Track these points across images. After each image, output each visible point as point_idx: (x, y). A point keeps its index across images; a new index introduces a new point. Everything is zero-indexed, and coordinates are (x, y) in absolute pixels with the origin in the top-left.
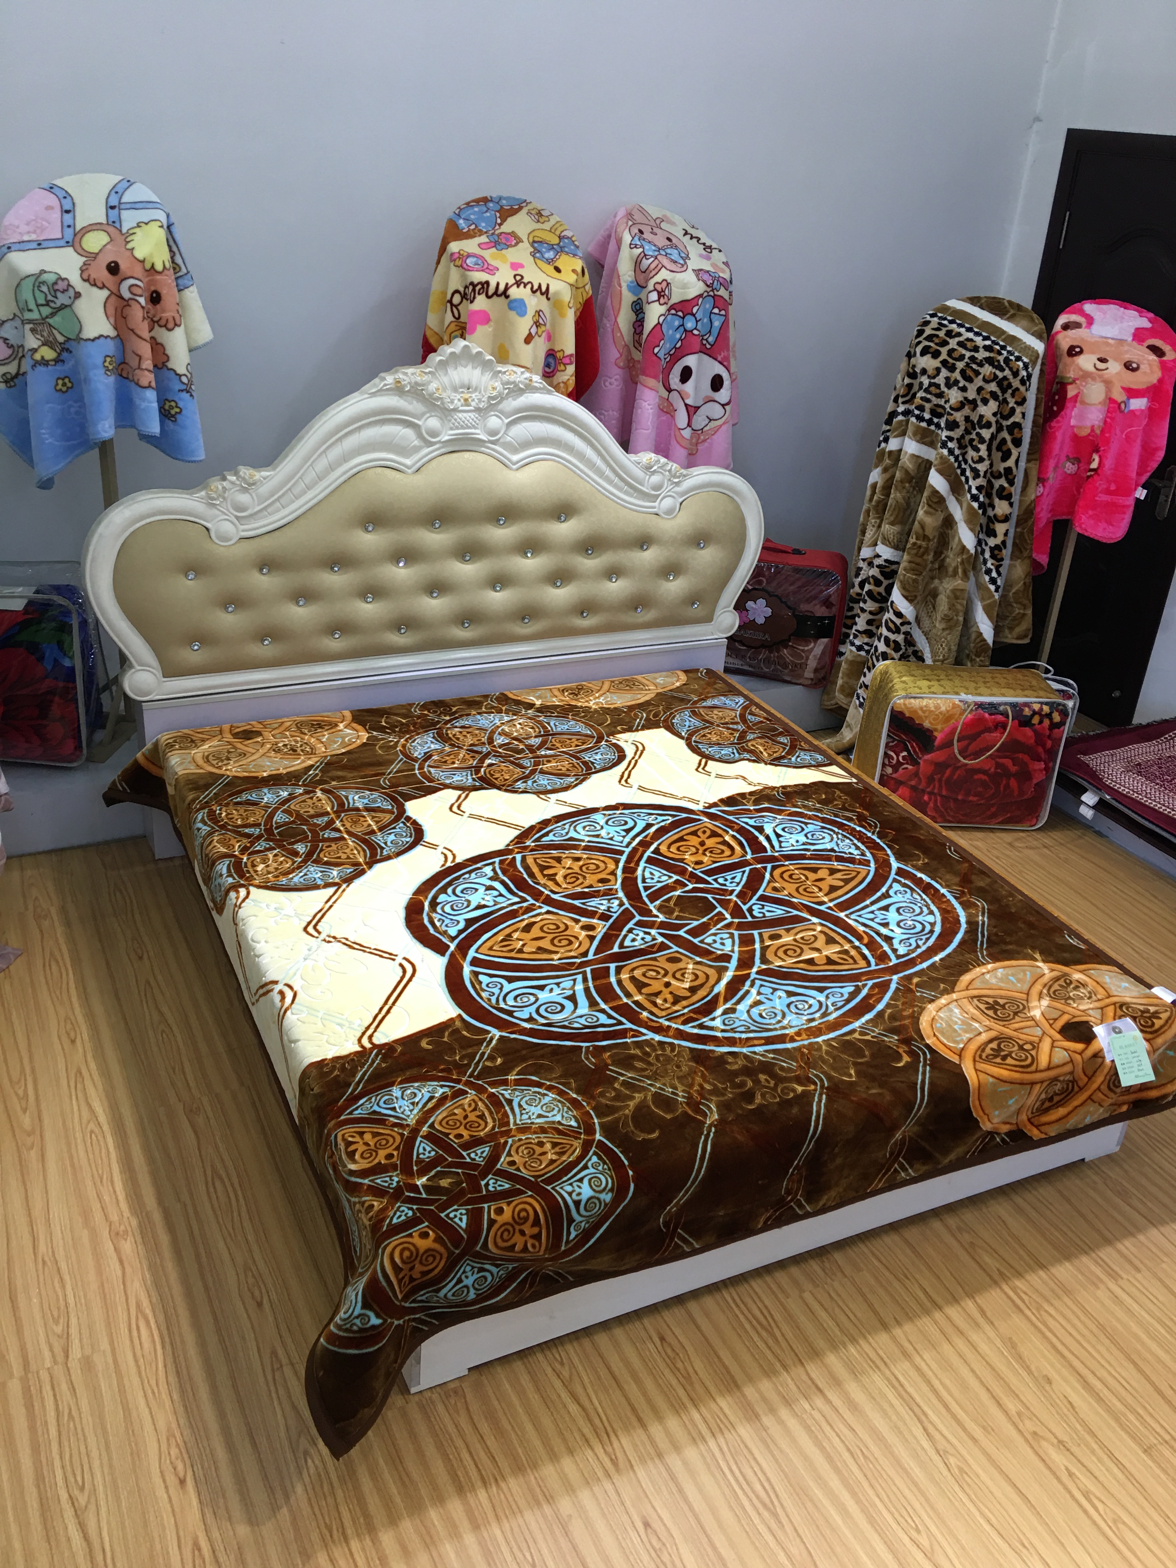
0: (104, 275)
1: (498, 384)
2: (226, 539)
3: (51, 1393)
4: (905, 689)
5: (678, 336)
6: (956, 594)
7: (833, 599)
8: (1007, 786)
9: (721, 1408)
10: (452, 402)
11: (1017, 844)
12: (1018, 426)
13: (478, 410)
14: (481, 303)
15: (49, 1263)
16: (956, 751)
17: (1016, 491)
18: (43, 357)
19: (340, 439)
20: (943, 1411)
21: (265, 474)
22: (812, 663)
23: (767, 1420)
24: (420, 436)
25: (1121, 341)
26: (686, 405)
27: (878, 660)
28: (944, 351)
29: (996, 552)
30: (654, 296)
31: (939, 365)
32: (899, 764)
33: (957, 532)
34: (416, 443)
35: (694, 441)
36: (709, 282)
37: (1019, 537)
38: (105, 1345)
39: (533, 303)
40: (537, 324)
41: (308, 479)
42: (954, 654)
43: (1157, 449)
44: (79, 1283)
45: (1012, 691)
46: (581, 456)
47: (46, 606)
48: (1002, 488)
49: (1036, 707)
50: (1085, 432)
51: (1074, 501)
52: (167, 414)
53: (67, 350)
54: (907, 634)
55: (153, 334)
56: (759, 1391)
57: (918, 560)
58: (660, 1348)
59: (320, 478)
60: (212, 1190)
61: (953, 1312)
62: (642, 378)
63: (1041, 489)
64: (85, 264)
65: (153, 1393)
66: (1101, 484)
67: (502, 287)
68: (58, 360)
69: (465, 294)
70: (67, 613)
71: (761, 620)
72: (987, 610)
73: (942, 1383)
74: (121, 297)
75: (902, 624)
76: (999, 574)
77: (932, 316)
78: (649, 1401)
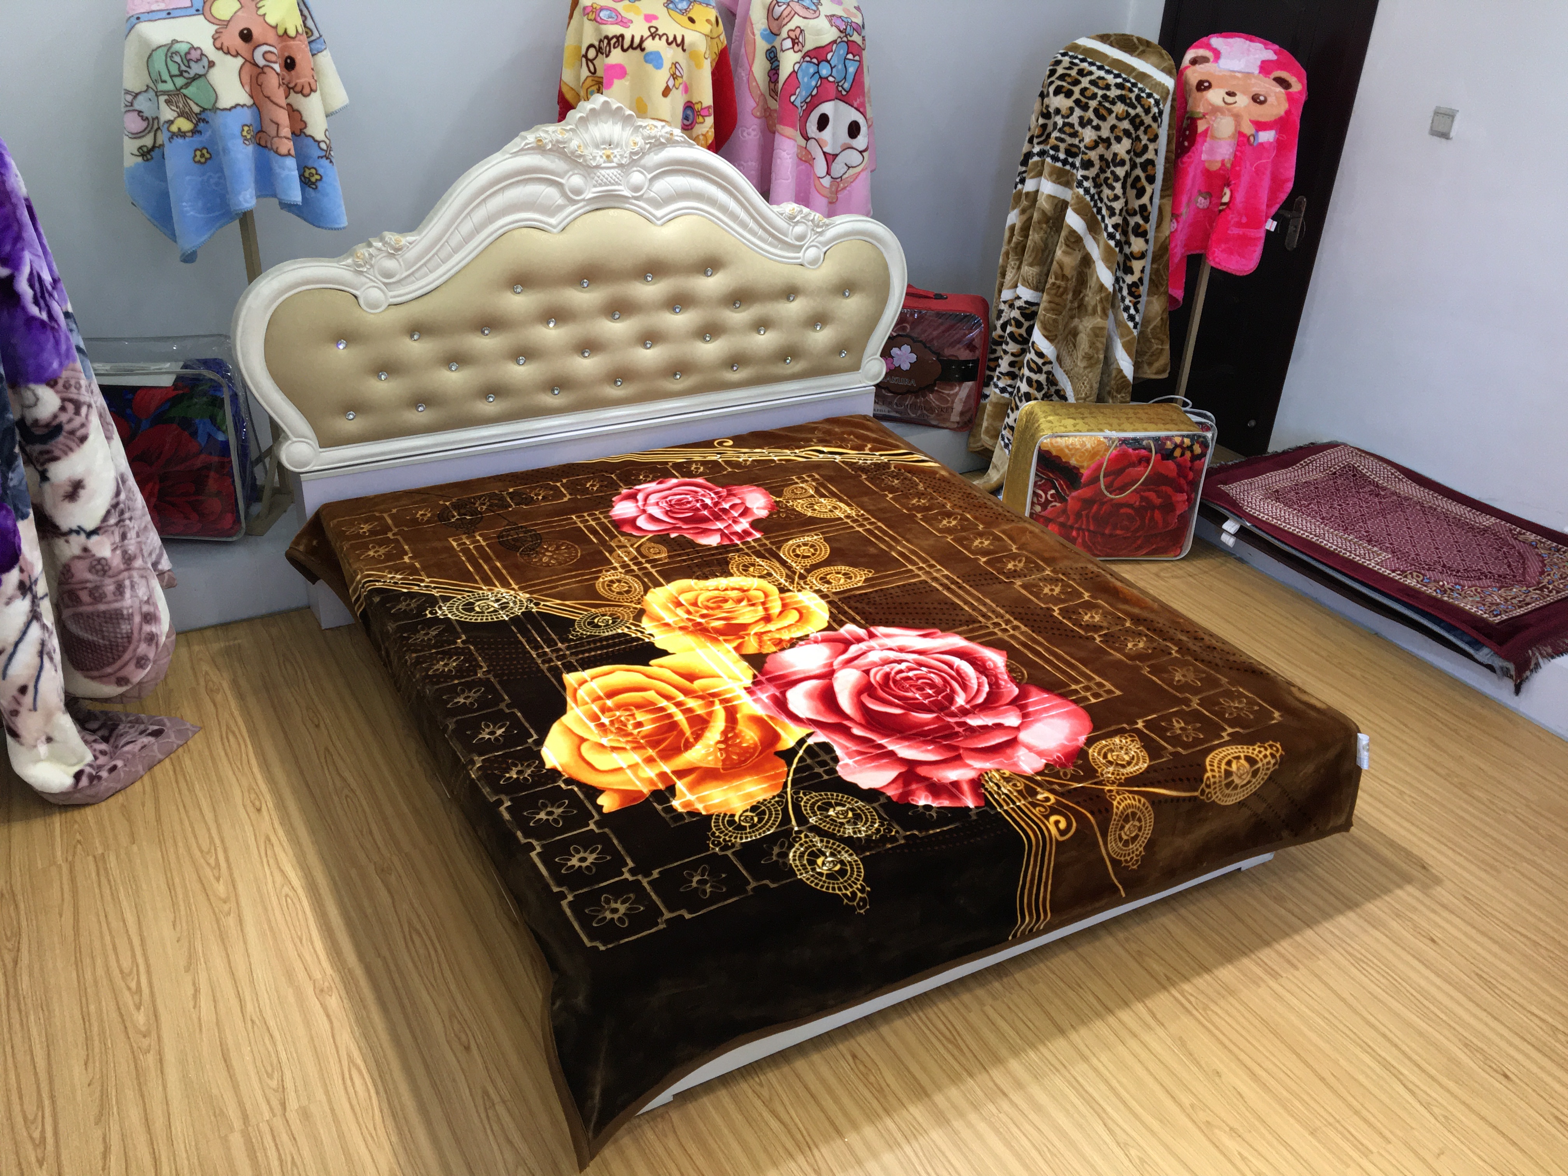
0: (237, 43)
1: (639, 140)
2: (376, 307)
3: (272, 1144)
4: (1051, 429)
5: (814, 83)
6: (1097, 332)
7: (977, 343)
8: (1152, 518)
9: (915, 1118)
10: (594, 158)
11: (1162, 574)
12: (1151, 162)
13: (620, 166)
14: (616, 56)
15: (257, 1022)
16: (1103, 487)
17: (1151, 227)
18: (179, 129)
19: (484, 200)
20: (1122, 1107)
21: (410, 238)
22: (958, 407)
23: (958, 1124)
24: (564, 194)
25: (1248, 75)
26: (824, 153)
27: (1021, 401)
28: (1077, 90)
29: (1134, 289)
30: (788, 43)
31: (1073, 105)
32: (1047, 502)
33: (1094, 271)
34: (560, 201)
35: (834, 189)
36: (843, 27)
37: (1155, 273)
38: (320, 1095)
39: (670, 54)
40: (674, 76)
41: (454, 242)
42: (1096, 391)
43: (1287, 180)
44: (289, 1039)
45: (1153, 426)
46: (724, 209)
47: (196, 381)
48: (1137, 225)
49: (1178, 440)
50: (1215, 167)
51: (1207, 236)
52: (307, 182)
53: (204, 120)
54: (1049, 373)
55: (289, 101)
56: (948, 1099)
57: (1057, 300)
58: (853, 1065)
59: (467, 240)
60: (410, 944)
61: (1125, 1015)
62: (780, 128)
63: (1175, 225)
64: (217, 32)
65: (372, 1137)
66: (1233, 218)
67: (637, 41)
68: (195, 132)
69: (600, 48)
70: (217, 387)
71: (906, 366)
72: (1127, 347)
73: (1118, 1082)
74: (256, 65)
75: (1044, 364)
76: (1137, 310)
77: (1064, 55)
78: (846, 1114)
